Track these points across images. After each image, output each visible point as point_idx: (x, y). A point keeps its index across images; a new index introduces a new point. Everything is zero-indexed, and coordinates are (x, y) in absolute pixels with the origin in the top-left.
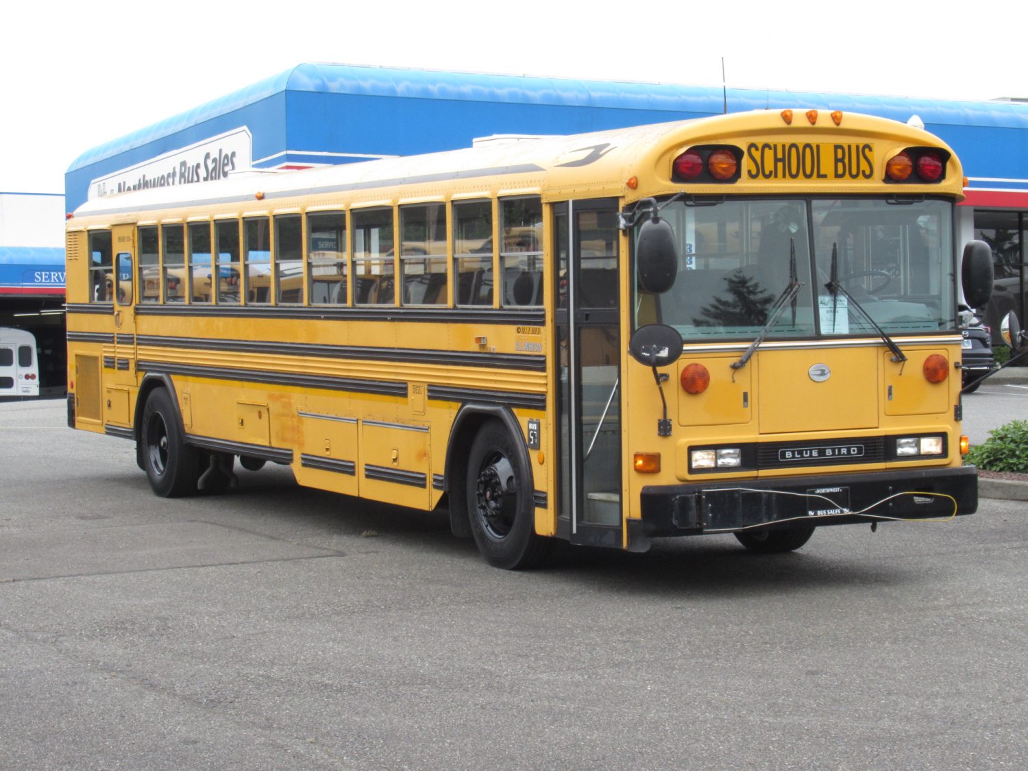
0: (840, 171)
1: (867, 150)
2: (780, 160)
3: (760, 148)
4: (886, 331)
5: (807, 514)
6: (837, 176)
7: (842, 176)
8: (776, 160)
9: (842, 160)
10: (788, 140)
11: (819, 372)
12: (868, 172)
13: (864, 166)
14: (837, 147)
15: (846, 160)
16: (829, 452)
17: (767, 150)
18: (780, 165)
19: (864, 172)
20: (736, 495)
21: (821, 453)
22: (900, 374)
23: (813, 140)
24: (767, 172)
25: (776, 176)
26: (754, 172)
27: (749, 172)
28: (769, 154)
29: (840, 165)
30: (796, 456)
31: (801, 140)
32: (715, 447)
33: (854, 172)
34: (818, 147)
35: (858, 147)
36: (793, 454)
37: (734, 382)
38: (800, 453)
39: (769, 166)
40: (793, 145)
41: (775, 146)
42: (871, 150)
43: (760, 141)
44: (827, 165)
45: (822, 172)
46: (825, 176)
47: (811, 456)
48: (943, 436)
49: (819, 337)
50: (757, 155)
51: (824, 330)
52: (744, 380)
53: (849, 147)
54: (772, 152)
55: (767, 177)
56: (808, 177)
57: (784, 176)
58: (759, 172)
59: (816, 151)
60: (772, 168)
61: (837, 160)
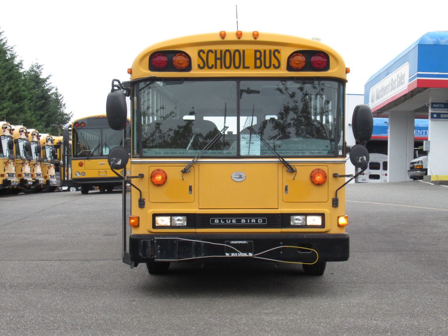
0: (258, 64)
1: (276, 53)
2: (219, 59)
3: (206, 53)
4: (281, 155)
5: (225, 255)
6: (256, 67)
7: (259, 67)
8: (216, 59)
9: (260, 58)
10: (224, 48)
11: (238, 176)
12: (277, 65)
13: (274, 61)
14: (256, 51)
15: (262, 59)
16: (243, 221)
17: (210, 53)
18: (219, 62)
19: (274, 65)
20: (175, 242)
21: (239, 221)
22: (294, 179)
23: (240, 47)
24: (210, 65)
25: (216, 68)
26: (202, 65)
27: (199, 66)
28: (212, 56)
29: (258, 61)
30: (222, 222)
31: (232, 48)
32: (171, 215)
33: (268, 65)
34: (244, 51)
35: (270, 51)
36: (220, 220)
37: (183, 180)
38: (224, 220)
39: (211, 62)
40: (228, 51)
41: (216, 51)
42: (279, 52)
43: (206, 48)
44: (250, 60)
45: (246, 65)
46: (248, 68)
47: (231, 222)
48: (322, 215)
49: (239, 156)
50: (204, 56)
51: (243, 153)
52: (189, 179)
53: (265, 51)
54: (214, 54)
55: (210, 68)
56: (237, 68)
57: (221, 68)
58: (205, 65)
59: (242, 55)
60: (214, 64)
61: (256, 59)
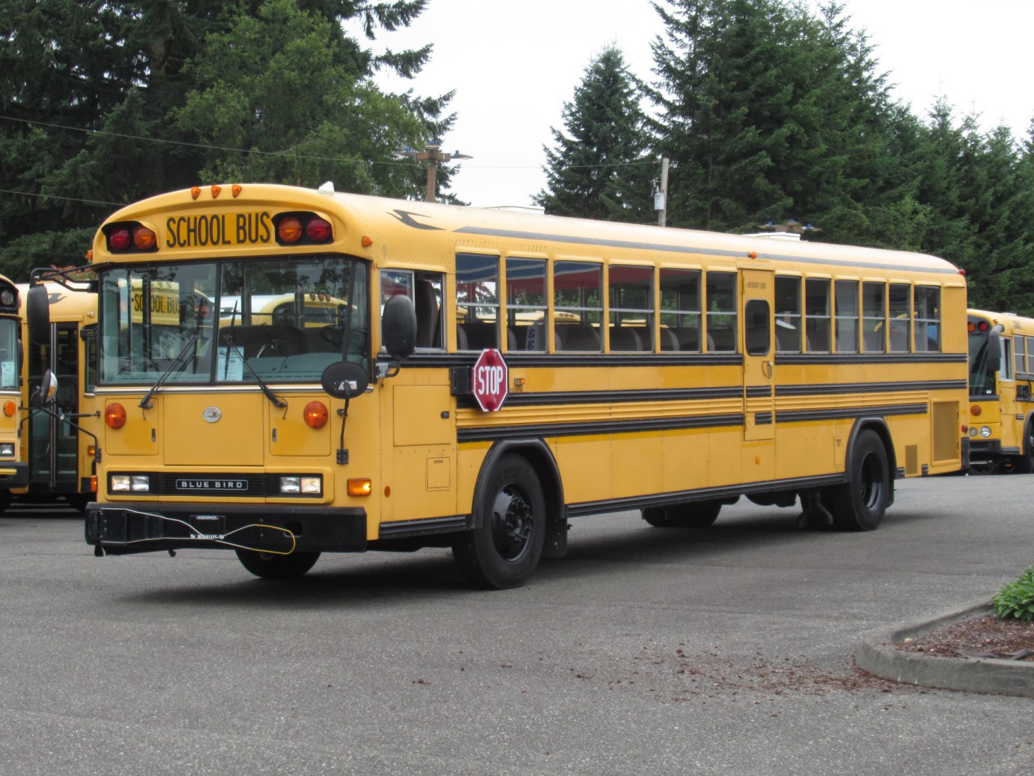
0: (242, 237)
1: (263, 217)
2: (192, 231)
3: (177, 221)
4: (263, 380)
5: (189, 536)
6: (240, 242)
7: (243, 241)
8: (189, 231)
9: (243, 228)
10: (198, 212)
11: (212, 414)
12: (265, 237)
13: (262, 231)
14: (239, 216)
15: (247, 228)
16: (218, 485)
17: (182, 222)
18: (192, 234)
19: (262, 237)
20: (123, 514)
21: (212, 485)
22: (284, 418)
23: (219, 211)
24: (182, 242)
25: (189, 244)
26: (172, 242)
27: (168, 242)
28: (184, 225)
29: (241, 232)
30: (191, 486)
31: (209, 212)
32: (132, 474)
33: (253, 237)
34: (223, 217)
35: (257, 215)
36: (188, 484)
37: (145, 419)
38: (194, 483)
39: (183, 237)
40: (204, 217)
41: (189, 219)
42: (268, 216)
43: (176, 215)
44: (231, 233)
45: (226, 239)
46: (229, 243)
47: (203, 487)
48: (320, 476)
49: (213, 382)
50: (174, 227)
51: (220, 377)
52: (153, 419)
53: (250, 215)
54: (186, 224)
55: (182, 245)
56: (215, 243)
57: (196, 244)
58: (175, 242)
59: (221, 220)
60: (186, 239)
61: (239, 228)
